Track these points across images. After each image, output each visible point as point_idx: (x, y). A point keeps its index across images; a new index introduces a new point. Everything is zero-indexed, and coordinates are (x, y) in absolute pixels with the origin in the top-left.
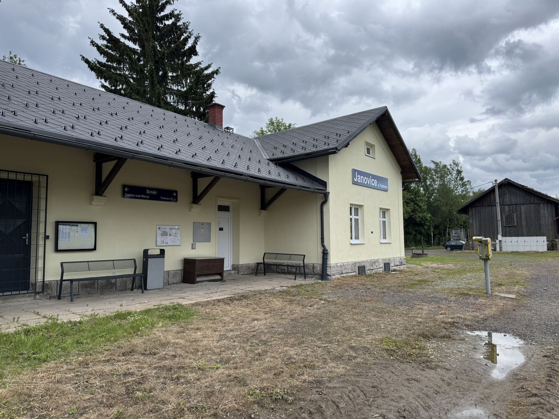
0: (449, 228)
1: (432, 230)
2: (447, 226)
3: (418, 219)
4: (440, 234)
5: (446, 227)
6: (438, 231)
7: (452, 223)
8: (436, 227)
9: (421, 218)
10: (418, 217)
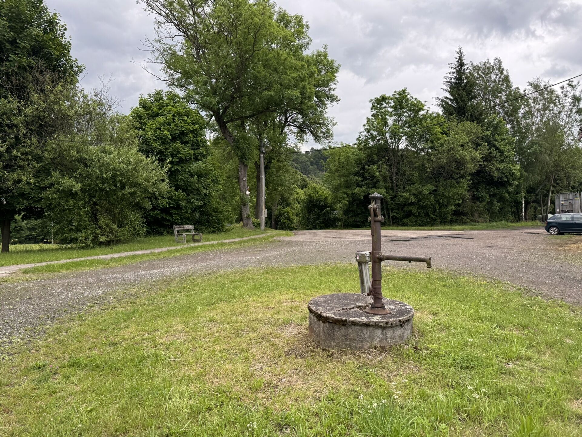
0: (553, 193)
1: (523, 194)
2: (550, 189)
3: (496, 174)
4: (536, 201)
5: (548, 191)
6: (534, 197)
7: (558, 184)
8: (530, 190)
9: (502, 173)
10: (496, 170)
